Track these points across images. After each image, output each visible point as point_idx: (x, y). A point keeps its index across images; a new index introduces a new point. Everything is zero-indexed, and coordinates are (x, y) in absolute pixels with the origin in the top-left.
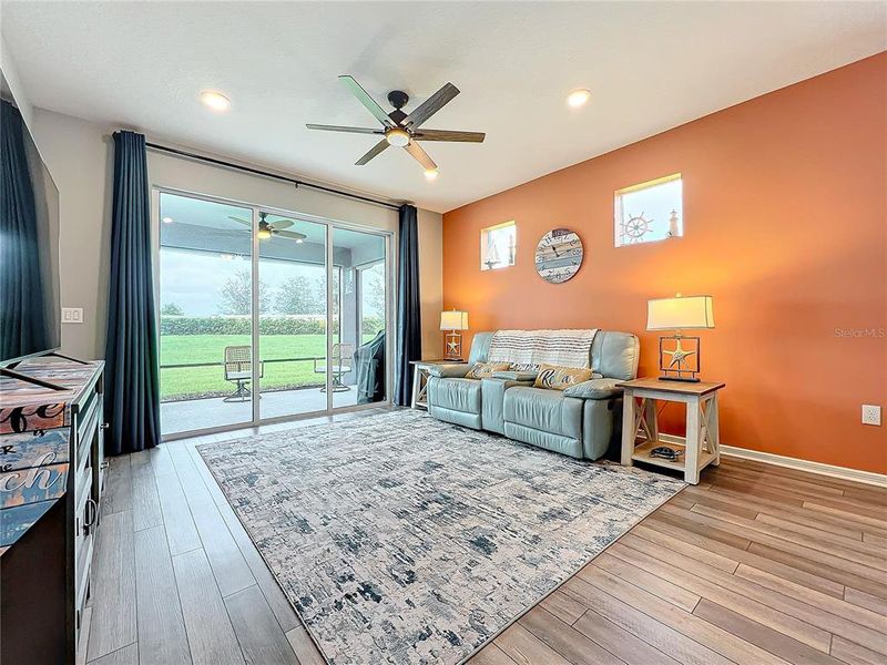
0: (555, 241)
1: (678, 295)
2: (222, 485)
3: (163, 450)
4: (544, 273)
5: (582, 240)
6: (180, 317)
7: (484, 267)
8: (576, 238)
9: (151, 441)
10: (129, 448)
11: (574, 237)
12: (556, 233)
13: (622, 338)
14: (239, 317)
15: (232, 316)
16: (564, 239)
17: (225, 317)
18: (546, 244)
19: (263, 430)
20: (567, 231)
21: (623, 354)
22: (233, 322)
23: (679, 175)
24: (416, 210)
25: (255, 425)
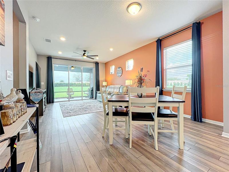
0: (119, 69)
2: (60, 106)
3: (55, 103)
4: (118, 75)
6: (63, 83)
7: (111, 74)
9: (53, 102)
10: (50, 103)
11: (121, 69)
14: (76, 83)
15: (75, 82)
17: (73, 83)
19: (70, 102)
20: (120, 67)
22: (75, 84)
23: (133, 59)
24: (98, 63)
25: (69, 101)
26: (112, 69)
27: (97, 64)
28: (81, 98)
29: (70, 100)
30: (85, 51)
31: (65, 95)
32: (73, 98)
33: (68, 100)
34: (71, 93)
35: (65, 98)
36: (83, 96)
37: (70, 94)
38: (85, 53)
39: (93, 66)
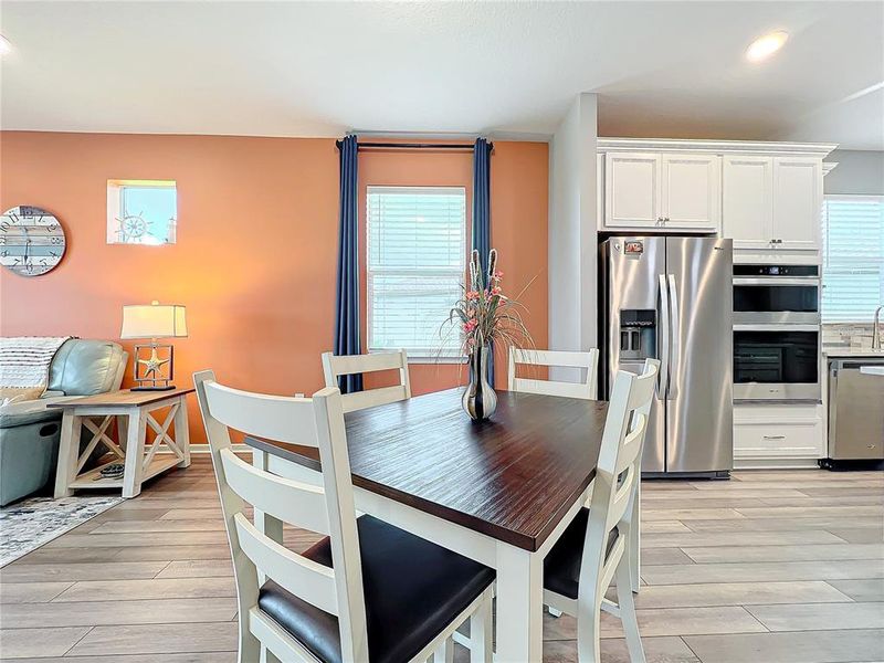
1: (154, 303)
4: (7, 261)
5: (63, 226)
8: (55, 222)
11: (50, 221)
12: (25, 211)
13: (100, 346)
16: (36, 220)
18: (11, 223)
20: (43, 212)
21: (94, 365)
23: (174, 183)
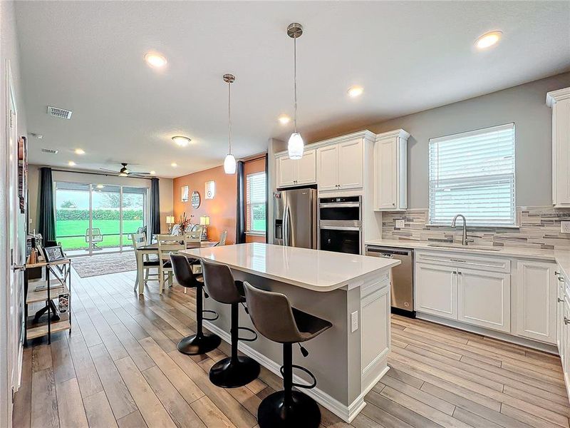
0: (195, 195)
4: (193, 205)
5: (200, 196)
7: (182, 201)
14: (112, 209)
15: (108, 209)
19: (93, 256)
22: (108, 212)
24: (158, 179)
25: (90, 255)
26: (185, 193)
27: (155, 181)
28: (118, 249)
29: (93, 252)
30: (124, 164)
31: (82, 242)
32: (101, 249)
33: (88, 252)
34: (97, 238)
35: (80, 249)
36: (124, 243)
37: (93, 240)
38: (125, 169)
39: (147, 185)
